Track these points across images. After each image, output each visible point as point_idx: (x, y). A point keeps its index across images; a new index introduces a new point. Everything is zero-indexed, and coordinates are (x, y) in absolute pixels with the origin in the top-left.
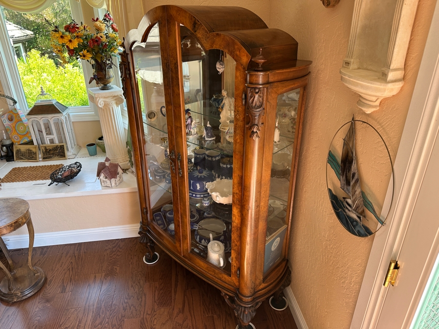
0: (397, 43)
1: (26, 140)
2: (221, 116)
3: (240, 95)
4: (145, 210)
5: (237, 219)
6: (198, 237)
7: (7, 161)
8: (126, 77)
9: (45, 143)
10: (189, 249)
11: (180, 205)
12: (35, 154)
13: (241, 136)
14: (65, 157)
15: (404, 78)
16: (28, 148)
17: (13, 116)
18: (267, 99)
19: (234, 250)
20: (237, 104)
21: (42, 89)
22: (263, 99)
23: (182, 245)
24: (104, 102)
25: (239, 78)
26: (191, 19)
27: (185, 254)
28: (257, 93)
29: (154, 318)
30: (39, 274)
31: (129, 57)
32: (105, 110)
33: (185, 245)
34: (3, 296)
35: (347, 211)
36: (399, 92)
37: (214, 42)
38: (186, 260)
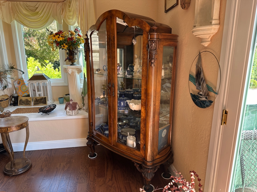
0: (214, 8)
1: (26, 94)
2: (134, 68)
3: (146, 46)
4: (91, 124)
5: (143, 114)
6: (121, 136)
7: (14, 106)
8: (87, 50)
9: (36, 96)
10: (116, 140)
11: (112, 113)
12: (30, 102)
13: (146, 67)
14: (46, 104)
15: (219, 24)
16: (26, 99)
17: (20, 82)
18: (158, 47)
19: (142, 133)
20: (144, 51)
21: (38, 68)
22: (156, 46)
23: (112, 138)
24: (72, 71)
25: (145, 38)
26: (122, 14)
27: (114, 144)
28: (154, 43)
29: (95, 183)
30: (28, 161)
31: (89, 40)
32: (72, 75)
33: (114, 138)
34: (7, 172)
35: (200, 98)
36: (218, 31)
37: (133, 23)
38: (114, 147)
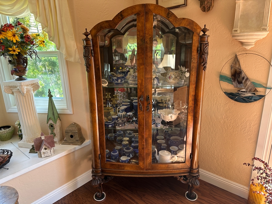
4: (100, 156)
13: (195, 72)
20: (193, 54)
25: (196, 40)
26: (166, 11)
35: (242, 95)
37: (181, 23)
38: (149, 171)
